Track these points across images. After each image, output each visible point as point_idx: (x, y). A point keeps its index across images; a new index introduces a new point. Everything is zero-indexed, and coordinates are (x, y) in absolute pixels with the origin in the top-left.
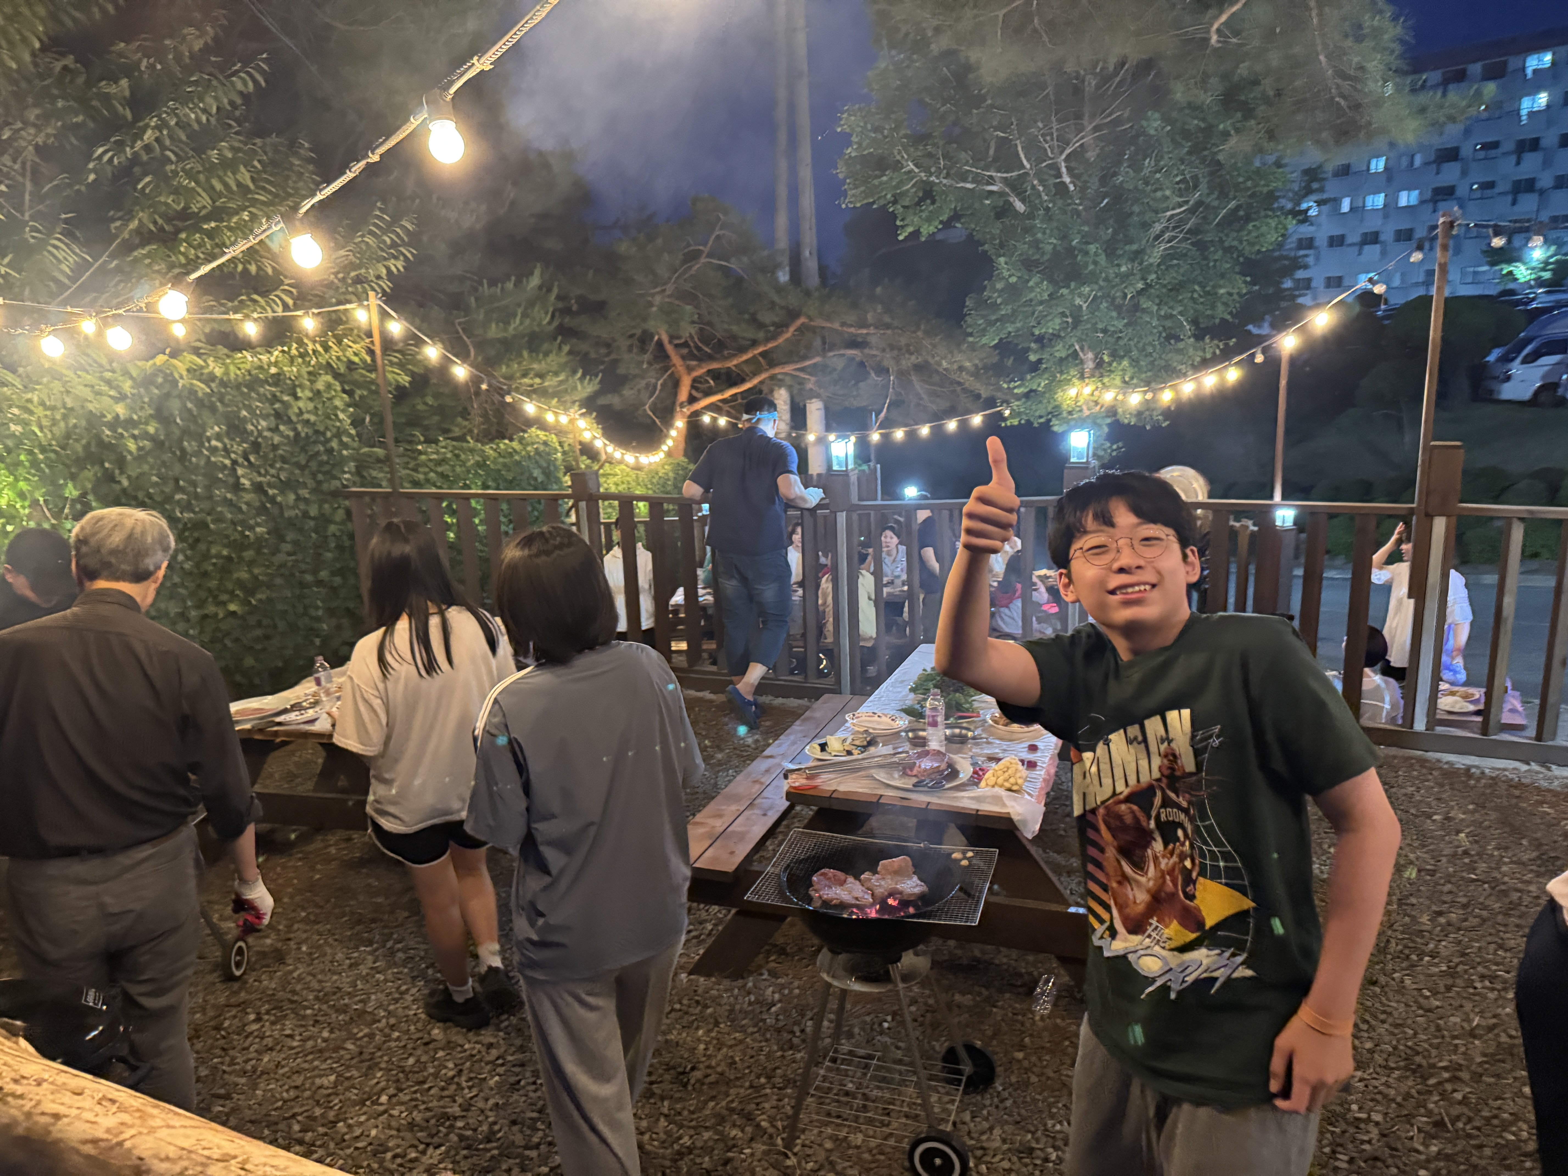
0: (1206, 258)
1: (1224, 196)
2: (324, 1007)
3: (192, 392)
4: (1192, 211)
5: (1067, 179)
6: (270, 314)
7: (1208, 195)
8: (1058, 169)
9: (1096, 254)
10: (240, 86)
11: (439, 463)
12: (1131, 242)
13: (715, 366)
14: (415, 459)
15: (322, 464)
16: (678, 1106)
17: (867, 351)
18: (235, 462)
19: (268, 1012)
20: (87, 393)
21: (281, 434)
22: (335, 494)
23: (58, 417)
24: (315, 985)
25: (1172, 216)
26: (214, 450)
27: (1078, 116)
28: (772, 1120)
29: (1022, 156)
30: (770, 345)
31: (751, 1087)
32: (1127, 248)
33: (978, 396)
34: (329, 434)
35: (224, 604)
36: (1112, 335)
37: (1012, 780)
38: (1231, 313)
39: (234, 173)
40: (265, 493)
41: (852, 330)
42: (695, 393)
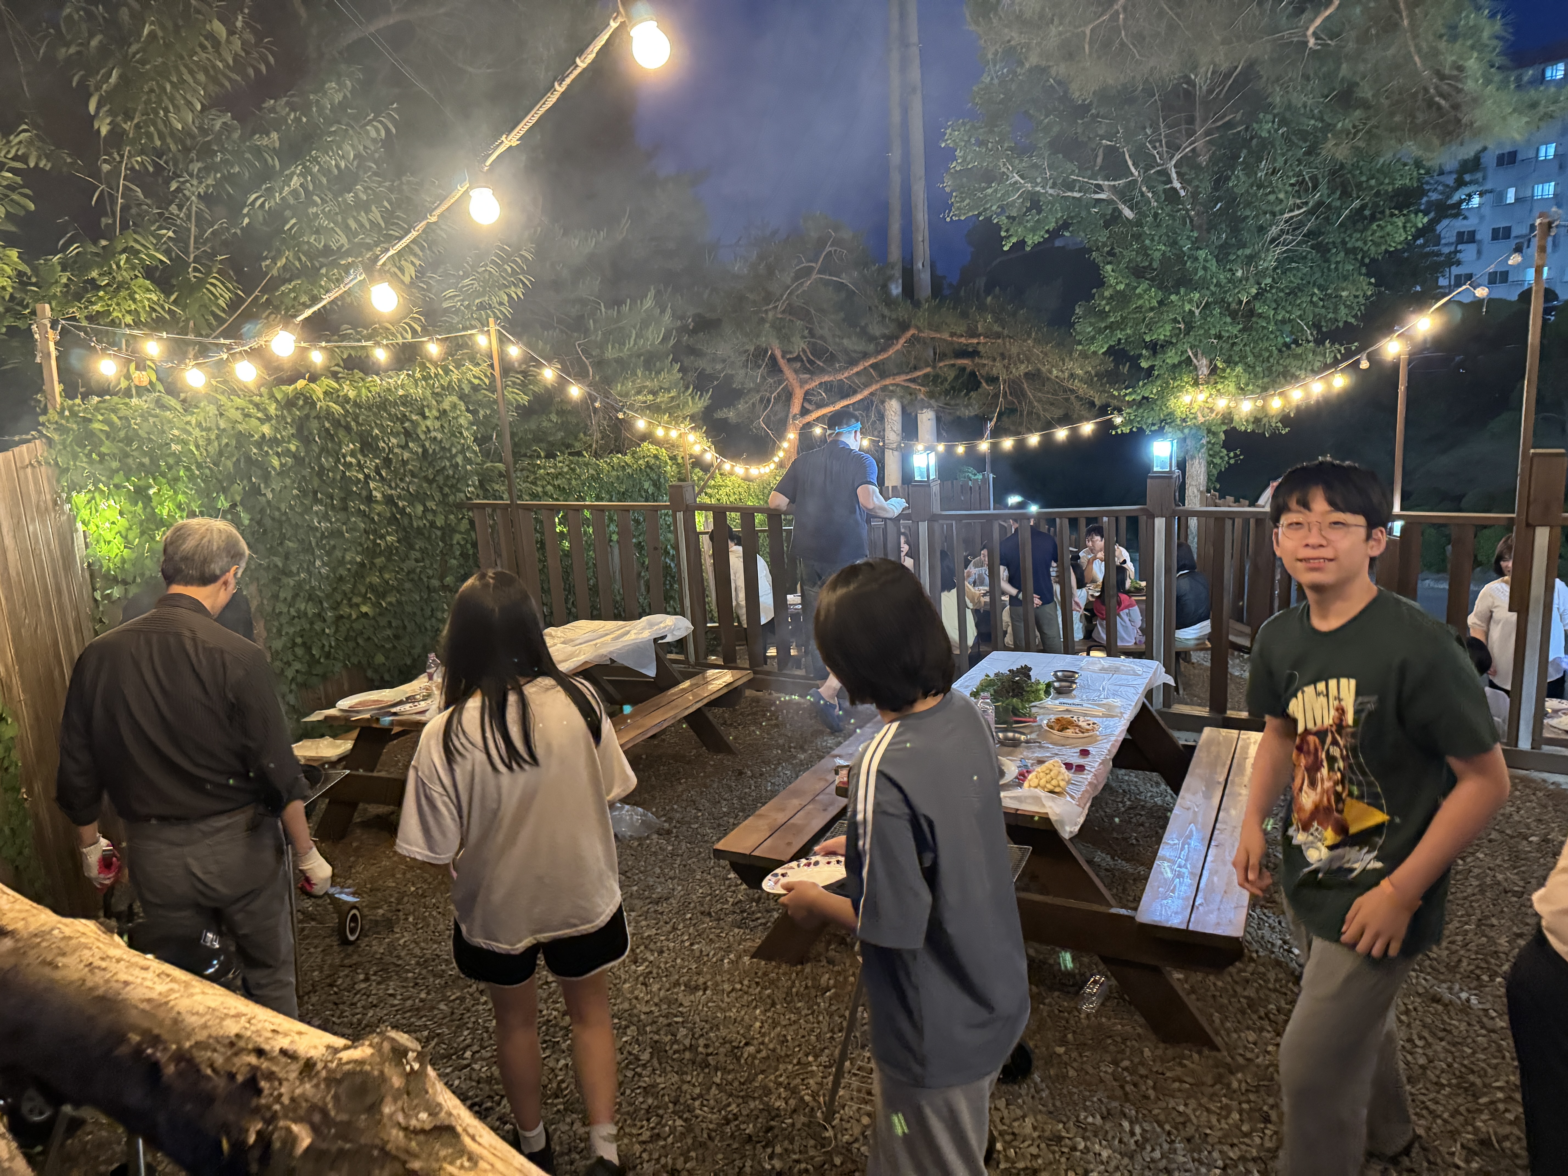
0: (1327, 261)
1: (1346, 194)
2: (424, 972)
3: (329, 414)
4: (1312, 212)
5: (1177, 185)
6: (400, 341)
7: (1329, 196)
8: (1169, 176)
9: (1206, 260)
10: (373, 134)
11: (556, 476)
12: (1244, 246)
13: (826, 378)
14: (534, 473)
15: (448, 477)
16: (730, 1077)
17: (977, 360)
18: (367, 477)
19: (375, 974)
20: (238, 416)
21: (411, 452)
22: (460, 506)
23: (213, 437)
24: (417, 951)
25: (1292, 218)
26: (349, 466)
27: (1191, 120)
28: (814, 1095)
29: (1130, 163)
30: (880, 357)
31: (799, 1063)
32: (1240, 252)
33: (1092, 404)
34: (454, 451)
35: (358, 605)
36: (1227, 341)
37: (1054, 782)
38: (1355, 316)
39: (367, 213)
40: (396, 505)
41: (963, 340)
42: (807, 405)
